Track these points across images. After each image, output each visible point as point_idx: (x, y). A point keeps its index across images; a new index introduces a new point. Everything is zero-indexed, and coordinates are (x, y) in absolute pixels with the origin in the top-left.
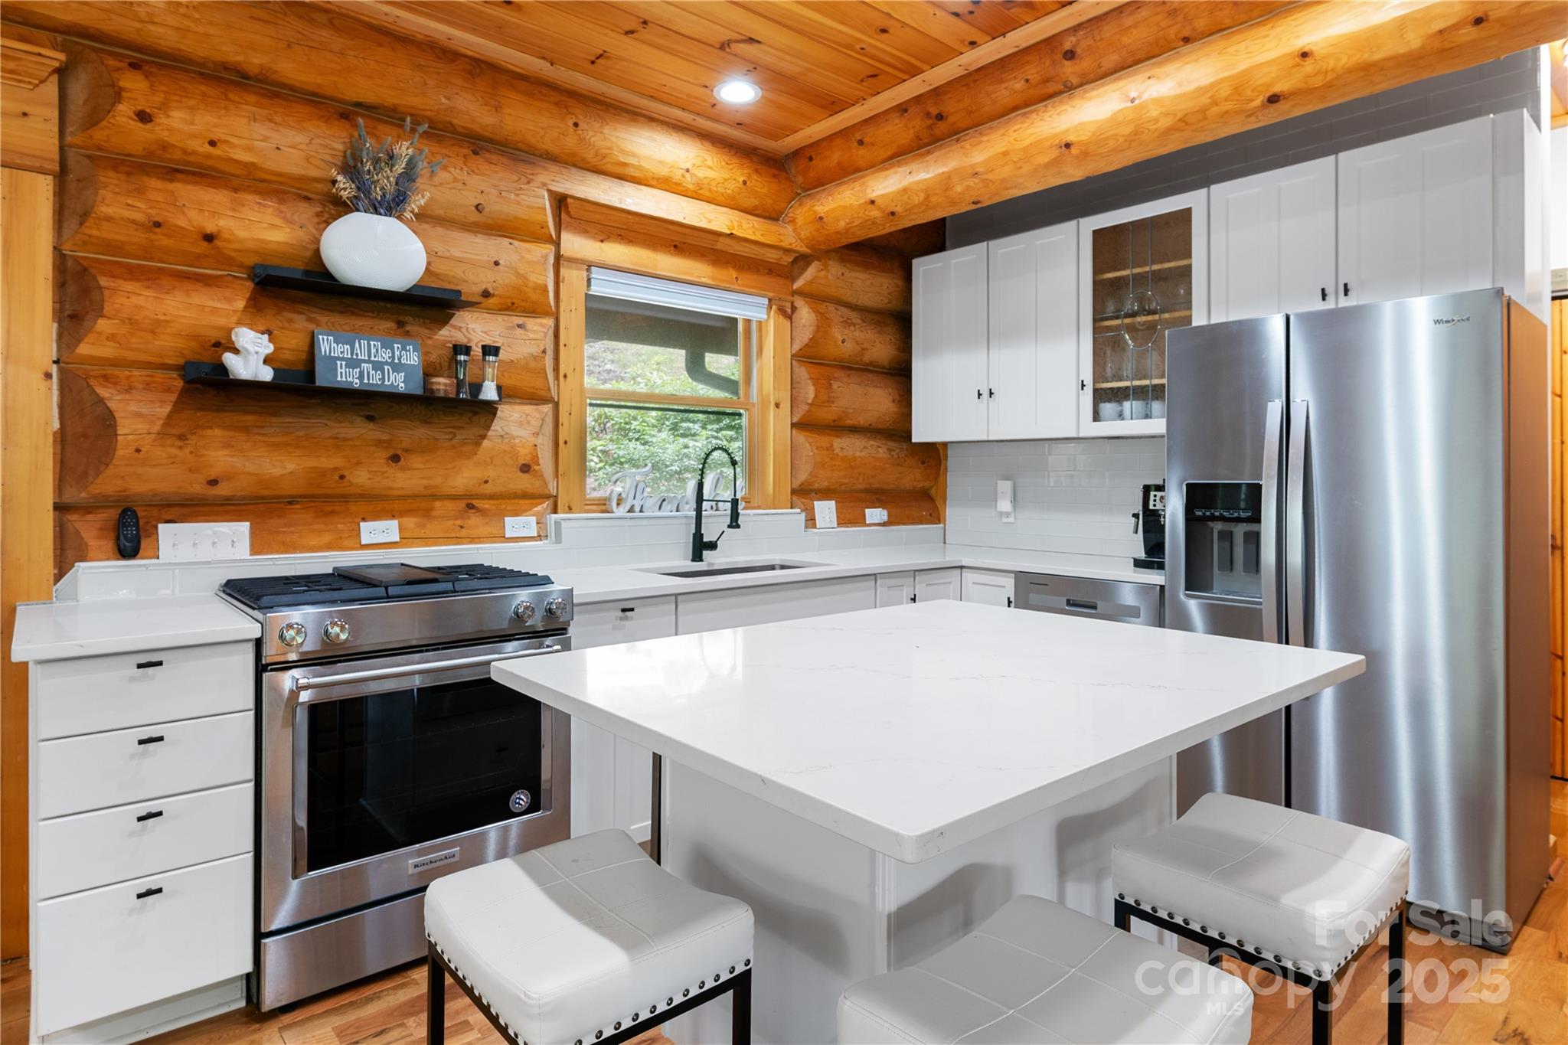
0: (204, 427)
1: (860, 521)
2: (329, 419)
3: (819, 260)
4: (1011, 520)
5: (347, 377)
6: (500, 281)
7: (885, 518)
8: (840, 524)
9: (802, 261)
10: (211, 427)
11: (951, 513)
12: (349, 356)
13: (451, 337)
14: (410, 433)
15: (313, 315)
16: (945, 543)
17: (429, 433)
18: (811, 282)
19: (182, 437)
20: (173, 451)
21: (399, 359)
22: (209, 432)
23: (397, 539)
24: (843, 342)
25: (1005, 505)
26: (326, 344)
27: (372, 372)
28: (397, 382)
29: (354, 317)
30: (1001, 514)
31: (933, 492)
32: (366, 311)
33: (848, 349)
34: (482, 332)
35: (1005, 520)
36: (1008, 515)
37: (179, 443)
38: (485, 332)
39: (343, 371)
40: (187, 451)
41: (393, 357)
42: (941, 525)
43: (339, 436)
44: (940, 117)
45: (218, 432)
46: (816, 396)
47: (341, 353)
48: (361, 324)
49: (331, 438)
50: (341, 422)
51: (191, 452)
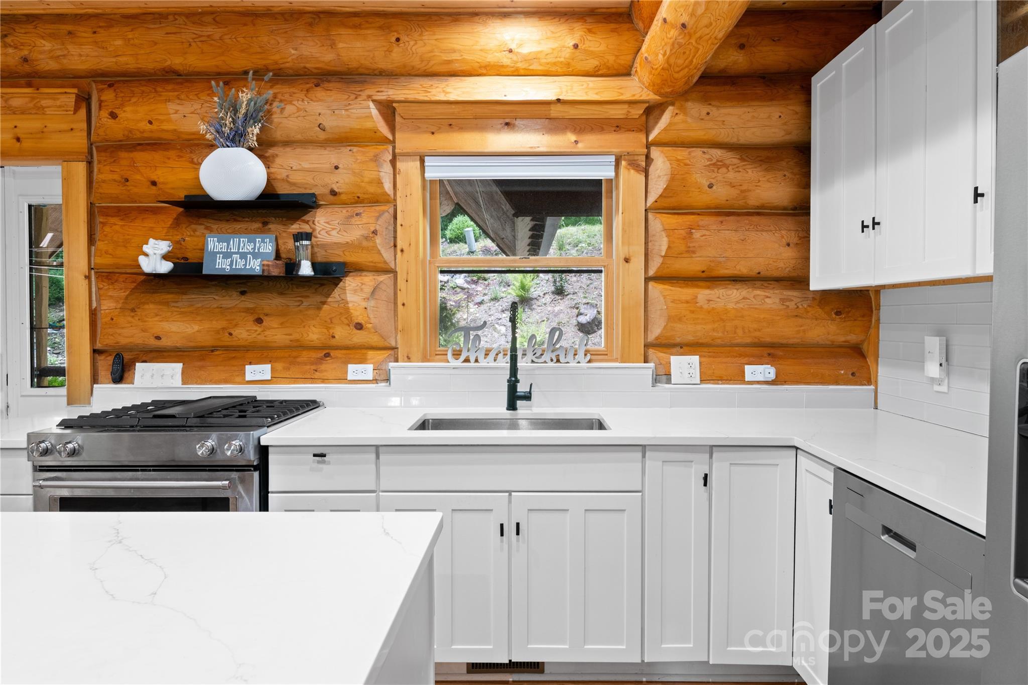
0: (144, 303)
1: (739, 378)
2: (217, 295)
3: (673, 104)
4: (944, 388)
5: (222, 265)
6: (342, 181)
7: (772, 376)
8: (702, 381)
10: (148, 303)
11: (884, 373)
12: (226, 250)
13: (301, 228)
14: (271, 302)
15: (209, 225)
16: (876, 408)
17: (283, 301)
19: (133, 310)
20: (130, 319)
21: (259, 249)
22: (146, 306)
24: (711, 186)
25: (933, 369)
26: (213, 244)
27: (239, 260)
28: (255, 266)
29: (235, 223)
30: (933, 380)
31: (865, 347)
32: (244, 218)
33: (722, 194)
34: (325, 222)
35: (937, 388)
36: (936, 382)
37: (132, 314)
38: (327, 223)
39: (220, 261)
40: (137, 318)
41: (254, 249)
42: (872, 387)
43: (223, 306)
45: (152, 306)
47: (221, 248)
48: (240, 227)
49: (217, 307)
50: (224, 296)
51: (139, 319)
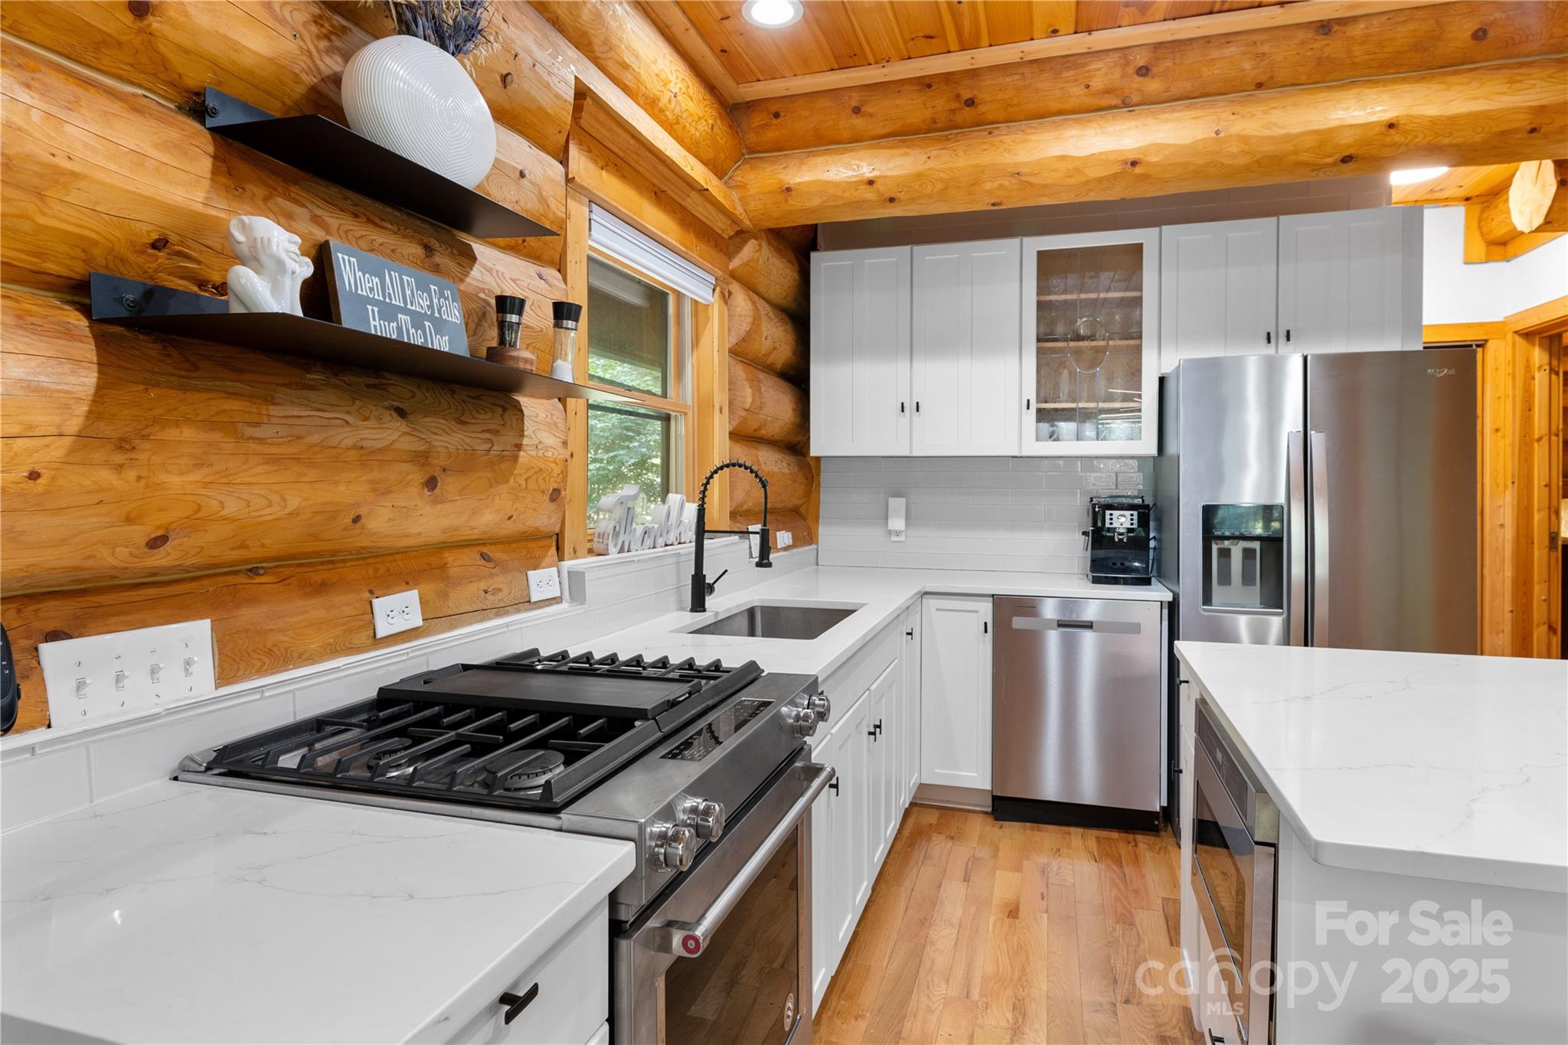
0: (160, 422)
2: (348, 413)
3: (756, 238)
4: (902, 538)
7: (790, 542)
9: (742, 235)
10: (177, 424)
11: (824, 532)
12: (381, 299)
13: (484, 282)
14: (446, 439)
15: (318, 212)
16: (817, 565)
17: (467, 440)
18: (746, 264)
19: (123, 444)
20: (106, 476)
21: (440, 313)
22: (172, 434)
23: (418, 621)
24: (766, 338)
25: (897, 523)
26: (349, 271)
27: (412, 331)
29: (371, 227)
30: (891, 532)
31: (803, 510)
32: (382, 220)
34: (511, 279)
35: (894, 538)
36: (898, 533)
37: (119, 458)
38: (513, 280)
39: (377, 323)
40: (131, 474)
41: (431, 307)
42: (814, 546)
43: (364, 443)
44: (970, 103)
45: (188, 433)
46: (753, 400)
47: (372, 289)
48: (381, 240)
49: (354, 447)
50: (366, 419)
51: (139, 478)
